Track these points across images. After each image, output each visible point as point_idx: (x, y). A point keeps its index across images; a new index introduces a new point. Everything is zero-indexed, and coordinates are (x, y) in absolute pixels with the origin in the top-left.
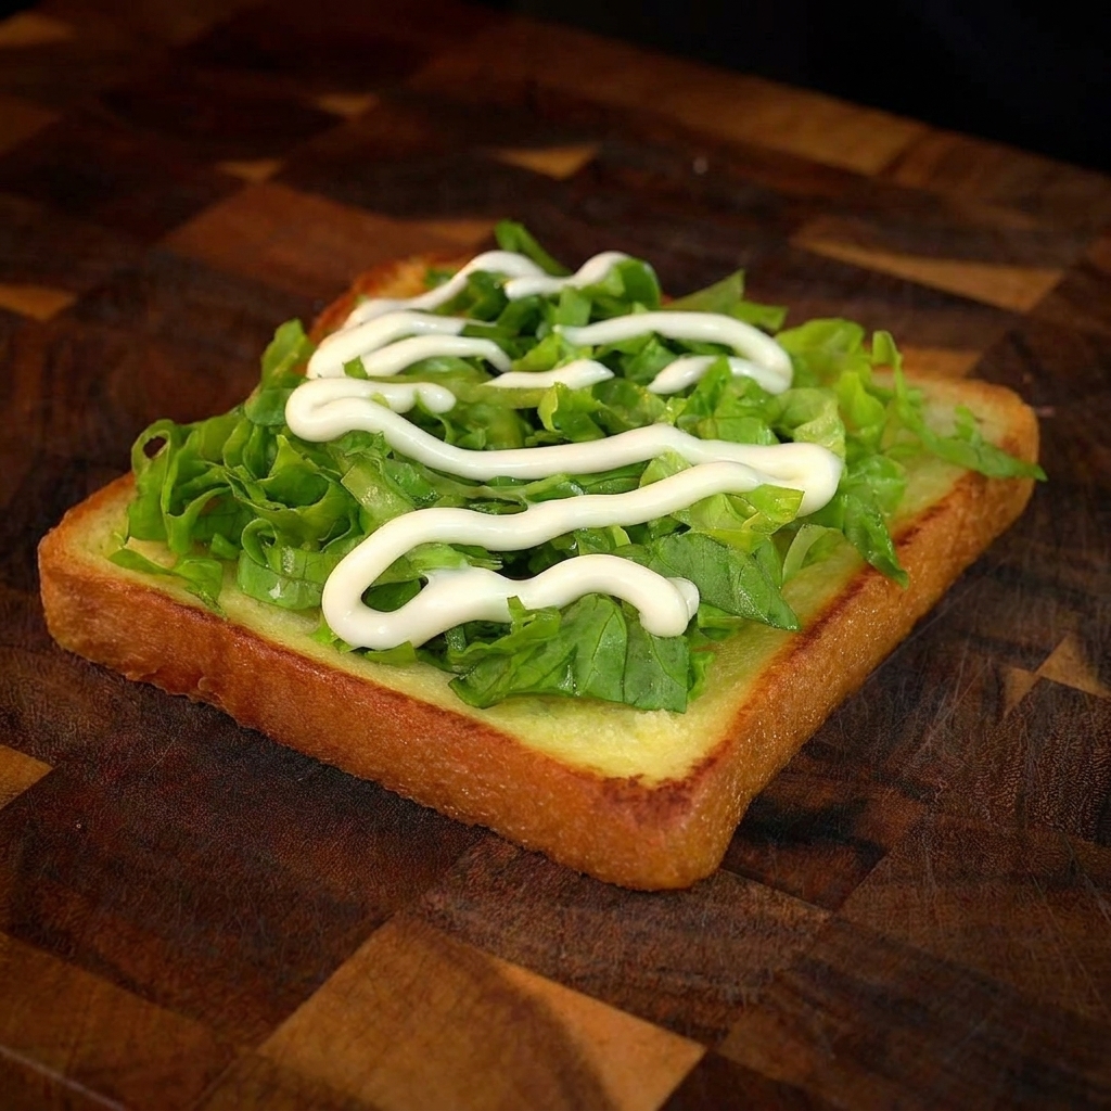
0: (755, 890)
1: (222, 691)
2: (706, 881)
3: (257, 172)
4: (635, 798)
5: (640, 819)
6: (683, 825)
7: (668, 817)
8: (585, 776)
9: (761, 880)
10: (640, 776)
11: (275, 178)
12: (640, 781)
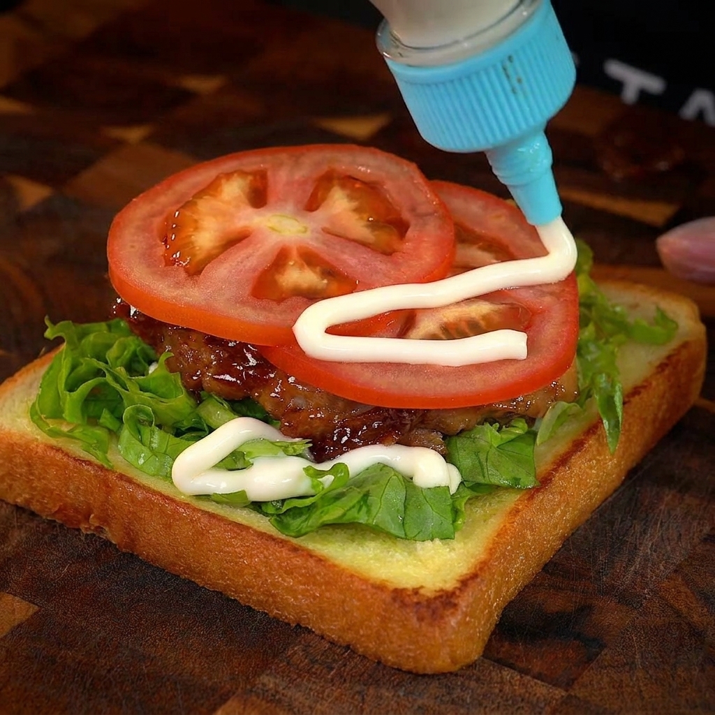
0: (507, 674)
1: (108, 525)
2: (471, 666)
3: (134, 135)
4: (418, 603)
5: (421, 619)
6: (453, 624)
7: (442, 617)
8: (380, 587)
9: (511, 666)
10: (422, 587)
11: (148, 139)
12: (422, 591)
